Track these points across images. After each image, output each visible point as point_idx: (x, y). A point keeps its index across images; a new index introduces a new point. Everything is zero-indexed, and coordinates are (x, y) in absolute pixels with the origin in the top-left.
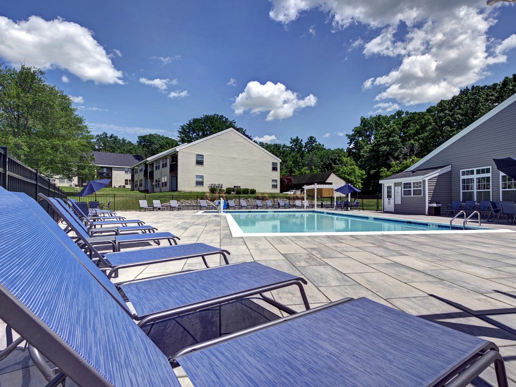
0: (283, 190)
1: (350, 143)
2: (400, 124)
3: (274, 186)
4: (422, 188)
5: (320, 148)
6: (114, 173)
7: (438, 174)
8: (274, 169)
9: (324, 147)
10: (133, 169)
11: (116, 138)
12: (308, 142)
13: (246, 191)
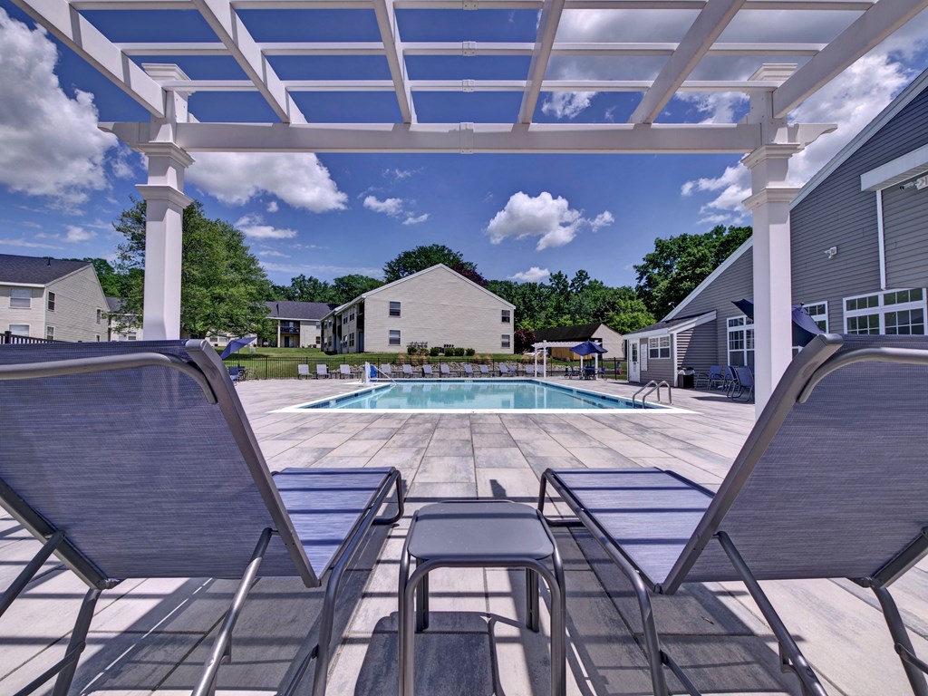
0: (518, 350)
1: (641, 278)
2: (714, 247)
3: (505, 345)
4: (670, 347)
5: (596, 286)
6: (302, 328)
7: (693, 325)
8: (505, 319)
9: (604, 285)
10: (323, 323)
11: (316, 282)
12: (575, 279)
13: (460, 352)
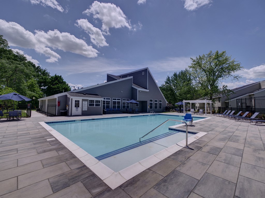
4: (100, 103)
